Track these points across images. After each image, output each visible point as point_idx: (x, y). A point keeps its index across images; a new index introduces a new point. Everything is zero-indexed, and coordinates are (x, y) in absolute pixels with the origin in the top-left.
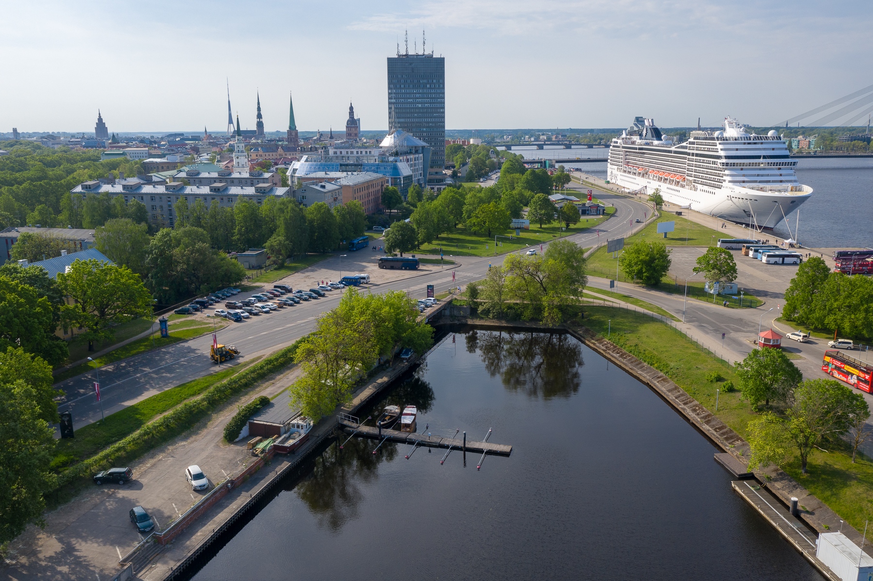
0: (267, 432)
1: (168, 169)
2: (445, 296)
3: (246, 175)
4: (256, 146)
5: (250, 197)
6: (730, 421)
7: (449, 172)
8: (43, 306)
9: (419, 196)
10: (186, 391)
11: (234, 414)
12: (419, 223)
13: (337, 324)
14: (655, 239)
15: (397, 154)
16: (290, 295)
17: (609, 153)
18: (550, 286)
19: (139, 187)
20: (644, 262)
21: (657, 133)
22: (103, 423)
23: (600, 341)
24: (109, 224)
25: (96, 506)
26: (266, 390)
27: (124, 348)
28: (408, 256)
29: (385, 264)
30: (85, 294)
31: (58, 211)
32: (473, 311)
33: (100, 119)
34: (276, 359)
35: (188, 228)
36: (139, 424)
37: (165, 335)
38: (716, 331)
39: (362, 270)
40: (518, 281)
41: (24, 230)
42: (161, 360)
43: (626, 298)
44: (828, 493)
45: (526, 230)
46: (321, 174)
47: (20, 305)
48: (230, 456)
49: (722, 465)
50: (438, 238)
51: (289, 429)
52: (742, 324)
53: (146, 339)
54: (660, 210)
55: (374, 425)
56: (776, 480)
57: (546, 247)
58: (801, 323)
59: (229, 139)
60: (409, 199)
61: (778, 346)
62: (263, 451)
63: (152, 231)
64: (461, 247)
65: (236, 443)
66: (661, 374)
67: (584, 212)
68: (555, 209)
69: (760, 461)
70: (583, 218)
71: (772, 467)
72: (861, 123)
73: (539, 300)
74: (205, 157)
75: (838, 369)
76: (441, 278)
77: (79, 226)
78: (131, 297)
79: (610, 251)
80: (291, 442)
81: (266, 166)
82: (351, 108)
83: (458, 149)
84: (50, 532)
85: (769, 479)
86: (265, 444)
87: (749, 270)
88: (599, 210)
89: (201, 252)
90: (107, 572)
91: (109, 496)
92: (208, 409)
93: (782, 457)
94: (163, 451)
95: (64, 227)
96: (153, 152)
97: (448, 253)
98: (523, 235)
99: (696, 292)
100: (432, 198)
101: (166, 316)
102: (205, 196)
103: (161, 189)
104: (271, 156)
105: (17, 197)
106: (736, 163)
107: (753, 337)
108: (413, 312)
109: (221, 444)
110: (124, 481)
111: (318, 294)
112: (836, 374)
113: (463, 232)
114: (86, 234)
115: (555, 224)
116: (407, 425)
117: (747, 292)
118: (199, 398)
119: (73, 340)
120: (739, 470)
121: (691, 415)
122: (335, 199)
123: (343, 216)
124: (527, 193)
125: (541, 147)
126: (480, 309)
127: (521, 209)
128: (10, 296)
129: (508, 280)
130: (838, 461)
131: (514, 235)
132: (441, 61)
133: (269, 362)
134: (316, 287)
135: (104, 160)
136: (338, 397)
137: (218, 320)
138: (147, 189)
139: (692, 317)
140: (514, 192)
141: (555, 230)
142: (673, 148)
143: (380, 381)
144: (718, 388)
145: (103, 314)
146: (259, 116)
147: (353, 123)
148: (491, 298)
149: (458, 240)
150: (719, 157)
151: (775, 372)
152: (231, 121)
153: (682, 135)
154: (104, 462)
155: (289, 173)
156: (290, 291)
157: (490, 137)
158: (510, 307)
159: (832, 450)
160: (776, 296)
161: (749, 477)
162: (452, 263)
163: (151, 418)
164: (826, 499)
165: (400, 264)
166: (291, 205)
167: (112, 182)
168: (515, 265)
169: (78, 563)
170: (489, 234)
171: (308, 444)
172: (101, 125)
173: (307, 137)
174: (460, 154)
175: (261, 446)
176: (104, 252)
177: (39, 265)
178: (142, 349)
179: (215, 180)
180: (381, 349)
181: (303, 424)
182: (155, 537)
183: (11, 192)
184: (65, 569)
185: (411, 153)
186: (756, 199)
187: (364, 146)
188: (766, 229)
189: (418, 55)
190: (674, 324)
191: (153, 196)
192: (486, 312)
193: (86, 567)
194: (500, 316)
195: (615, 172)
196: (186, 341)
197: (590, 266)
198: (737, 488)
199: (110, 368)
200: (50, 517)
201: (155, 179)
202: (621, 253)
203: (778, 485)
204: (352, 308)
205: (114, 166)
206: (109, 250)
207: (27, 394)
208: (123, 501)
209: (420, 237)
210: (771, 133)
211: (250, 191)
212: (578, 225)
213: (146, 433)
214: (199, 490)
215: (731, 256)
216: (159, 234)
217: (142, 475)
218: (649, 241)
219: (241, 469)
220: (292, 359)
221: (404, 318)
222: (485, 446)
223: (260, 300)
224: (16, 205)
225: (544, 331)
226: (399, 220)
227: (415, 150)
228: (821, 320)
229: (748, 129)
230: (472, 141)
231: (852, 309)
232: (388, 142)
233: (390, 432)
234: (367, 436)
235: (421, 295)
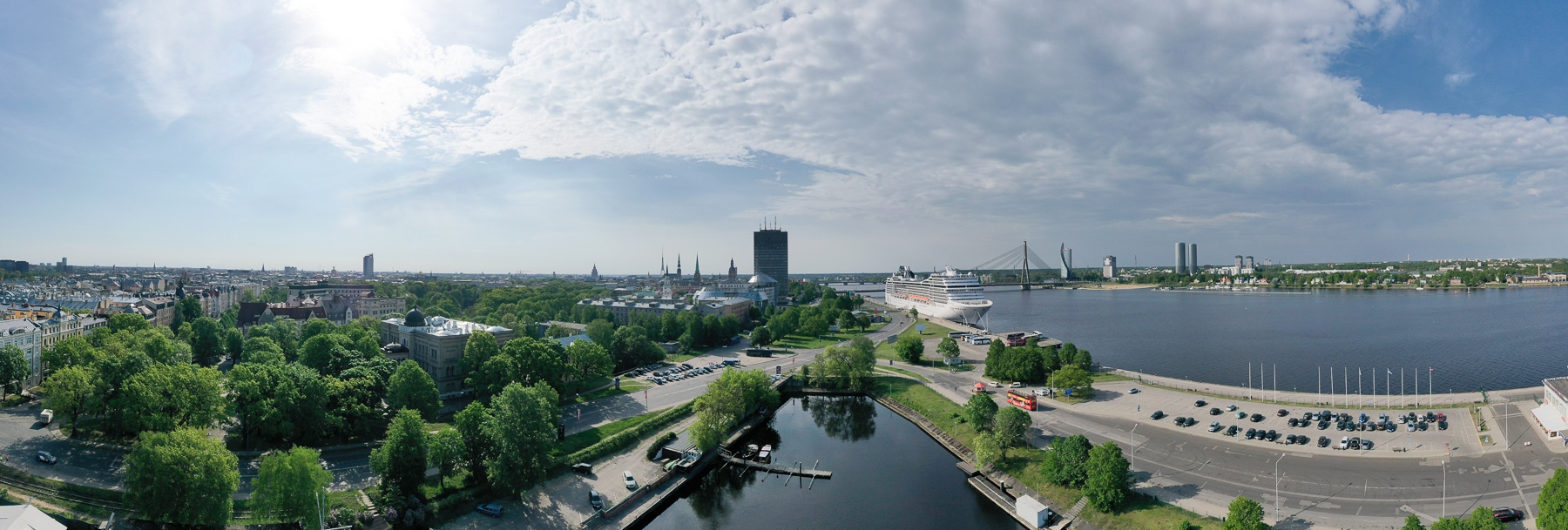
0: (674, 456)
1: (627, 294)
2: (788, 373)
3: (670, 298)
4: (676, 282)
5: (672, 310)
6: (964, 441)
7: (791, 299)
8: (558, 362)
9: (772, 312)
10: (627, 424)
11: (654, 442)
12: (772, 328)
13: (720, 388)
14: (915, 334)
15: (758, 287)
16: (691, 370)
17: (886, 287)
18: (853, 365)
19: (611, 303)
20: (909, 348)
21: (912, 275)
22: (580, 435)
23: (886, 398)
24: (594, 322)
25: (571, 484)
26: (674, 429)
27: (595, 393)
28: (765, 348)
29: (750, 353)
30: (579, 357)
31: (570, 314)
32: (806, 382)
33: (595, 267)
34: (681, 410)
35: (635, 326)
36: (598, 440)
37: (618, 388)
38: (952, 386)
39: (736, 356)
40: (834, 362)
41: (552, 322)
42: (615, 402)
43: (900, 370)
44: (1018, 473)
45: (838, 332)
46: (713, 298)
47: (548, 360)
48: (650, 469)
49: (961, 470)
50: (784, 338)
51: (687, 456)
52: (965, 381)
53: (607, 389)
54: (916, 318)
55: (741, 458)
56: (991, 473)
57: (850, 342)
58: (995, 376)
59: (661, 279)
60: (766, 314)
61: (985, 392)
62: (670, 468)
63: (615, 328)
64: (798, 343)
65: (653, 461)
66: (923, 417)
67: (873, 321)
68: (856, 319)
69: (982, 462)
70: (872, 324)
71: (989, 465)
72: (1011, 268)
73: (848, 375)
74: (647, 288)
75: (1015, 399)
76: (785, 362)
77: (578, 322)
78: (601, 363)
79: (889, 343)
80: (687, 465)
81: (682, 294)
82: (732, 261)
83: (796, 284)
84: (547, 493)
85: (988, 472)
86: (673, 464)
87: (966, 349)
88: (882, 320)
89: (641, 340)
90: (573, 528)
91: (579, 480)
92: (639, 436)
93: (993, 457)
94: (611, 459)
95: (572, 322)
96: (620, 285)
97: (789, 347)
98: (836, 335)
99: (939, 364)
100: (780, 313)
101: (619, 377)
102: (646, 309)
103: (623, 305)
104: (684, 288)
105: (551, 305)
106: (953, 289)
107: (971, 388)
108: (767, 383)
109: (645, 461)
110: (587, 472)
111: (709, 370)
112: (1014, 402)
113: (799, 334)
114: (581, 327)
115: (856, 328)
116: (763, 458)
117: (966, 362)
118: (634, 429)
119: (570, 384)
120: (972, 471)
121: (942, 440)
122: (721, 313)
123: (725, 323)
124: (838, 310)
125: (846, 284)
126: (810, 381)
127: (834, 320)
128: (544, 354)
129: (827, 362)
130: (1021, 453)
131: (831, 336)
132: (785, 234)
133: (677, 411)
134: (708, 366)
135: (594, 289)
136: (718, 437)
137: (648, 382)
138: (615, 304)
139: (938, 379)
140: (830, 310)
141: (856, 332)
142: (921, 283)
143: (745, 428)
144: (956, 421)
145: (586, 371)
146: (679, 266)
147: (733, 270)
148: (818, 374)
149: (797, 339)
150: (945, 287)
151: (984, 407)
152: (663, 269)
153: (926, 275)
154: (578, 459)
155: (694, 298)
156: (692, 368)
157: (816, 279)
158: (829, 380)
159: (1017, 447)
160: (980, 362)
161: (977, 474)
162: (793, 353)
163: (606, 437)
164: (1018, 477)
165: (759, 353)
166: (695, 316)
167: (598, 299)
168: (832, 353)
169: (558, 516)
170: (816, 335)
171: (698, 468)
172: (595, 271)
173: (706, 278)
174: (797, 288)
175: (668, 465)
176: (590, 337)
177: (558, 340)
178: (605, 395)
179: (652, 300)
180: (746, 406)
181: (696, 453)
182: (601, 512)
183: (549, 303)
184: (551, 518)
185: (767, 286)
186: (965, 309)
187: (739, 282)
188: (973, 325)
189: (772, 230)
190: (928, 385)
191: (618, 308)
192: (814, 383)
193: (563, 521)
194: (823, 386)
195: (890, 297)
196: (629, 393)
197: (877, 353)
198: (972, 483)
199: (586, 403)
200: (548, 484)
201: (620, 299)
202: (895, 344)
203: (993, 475)
204: (730, 378)
205: (599, 292)
206: (593, 336)
207: (547, 408)
208: (586, 484)
209: (773, 336)
210: (969, 274)
211: (672, 307)
212: (870, 329)
213: (602, 445)
214: (630, 488)
215: (955, 342)
216: (620, 329)
217: (598, 471)
218: (912, 336)
219: (655, 479)
220: (691, 409)
221: (761, 386)
222: (814, 472)
223: (673, 372)
224: (551, 309)
225: (851, 394)
226: (759, 326)
227: (770, 285)
228: (1004, 374)
229: (958, 271)
230: (804, 280)
231: (1018, 365)
232: (753, 280)
233: (752, 463)
234: (736, 465)
235: (773, 373)
